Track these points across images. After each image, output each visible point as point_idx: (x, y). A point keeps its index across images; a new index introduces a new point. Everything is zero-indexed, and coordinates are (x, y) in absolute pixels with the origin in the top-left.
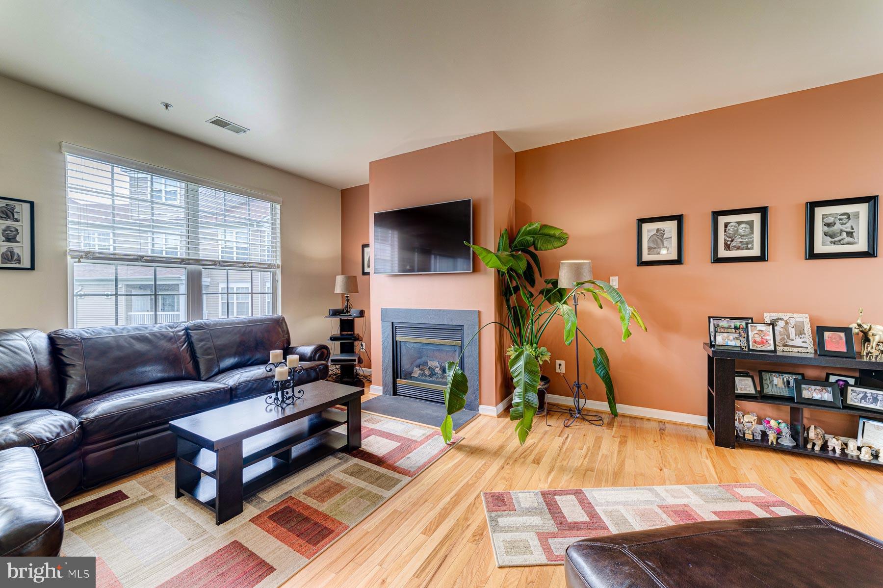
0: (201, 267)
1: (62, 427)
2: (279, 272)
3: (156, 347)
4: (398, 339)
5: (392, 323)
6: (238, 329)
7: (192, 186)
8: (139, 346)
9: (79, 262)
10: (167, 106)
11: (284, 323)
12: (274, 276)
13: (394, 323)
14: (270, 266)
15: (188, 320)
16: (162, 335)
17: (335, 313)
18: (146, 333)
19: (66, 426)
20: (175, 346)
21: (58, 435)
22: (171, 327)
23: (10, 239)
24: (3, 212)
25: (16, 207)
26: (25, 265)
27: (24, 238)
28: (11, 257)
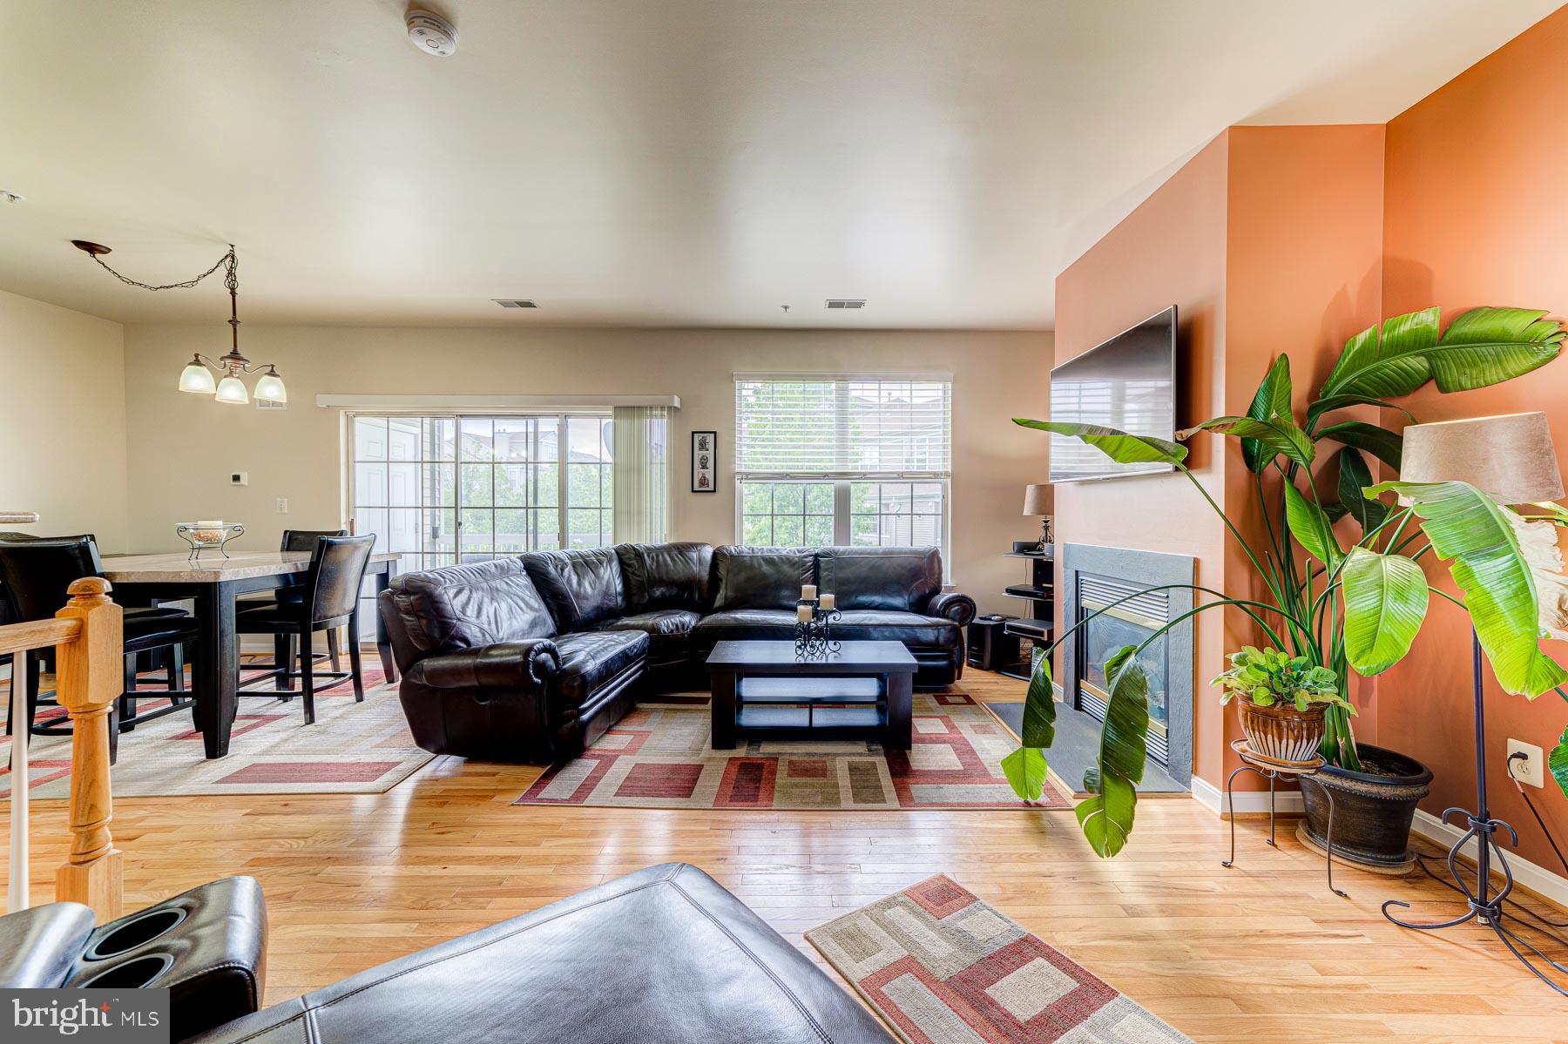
0: (850, 481)
1: (677, 626)
2: (949, 481)
3: (778, 571)
4: (1085, 603)
5: (1077, 572)
6: (867, 560)
7: (842, 384)
8: (766, 568)
10: (786, 308)
11: (936, 560)
12: (945, 489)
13: (1079, 573)
14: (938, 475)
16: (788, 559)
17: (1024, 549)
18: (774, 555)
19: (680, 627)
20: (797, 572)
21: (672, 631)
22: (799, 552)
23: (704, 467)
24: (701, 444)
25: (708, 438)
26: (711, 487)
27: (710, 464)
28: (703, 482)
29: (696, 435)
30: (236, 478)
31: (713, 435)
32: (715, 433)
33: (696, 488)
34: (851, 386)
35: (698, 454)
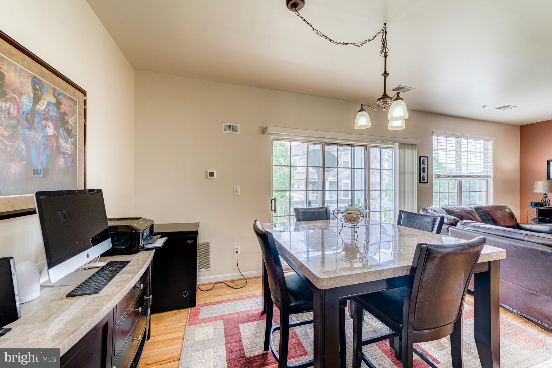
0: (461, 179)
2: (490, 180)
7: (459, 139)
9: (438, 179)
12: (487, 181)
14: (487, 177)
15: (458, 205)
23: (424, 172)
24: (423, 162)
25: (425, 159)
26: (427, 181)
27: (426, 171)
28: (424, 179)
29: (422, 158)
30: (211, 174)
31: (427, 158)
32: (428, 157)
33: (422, 181)
34: (463, 140)
35: (422, 166)
